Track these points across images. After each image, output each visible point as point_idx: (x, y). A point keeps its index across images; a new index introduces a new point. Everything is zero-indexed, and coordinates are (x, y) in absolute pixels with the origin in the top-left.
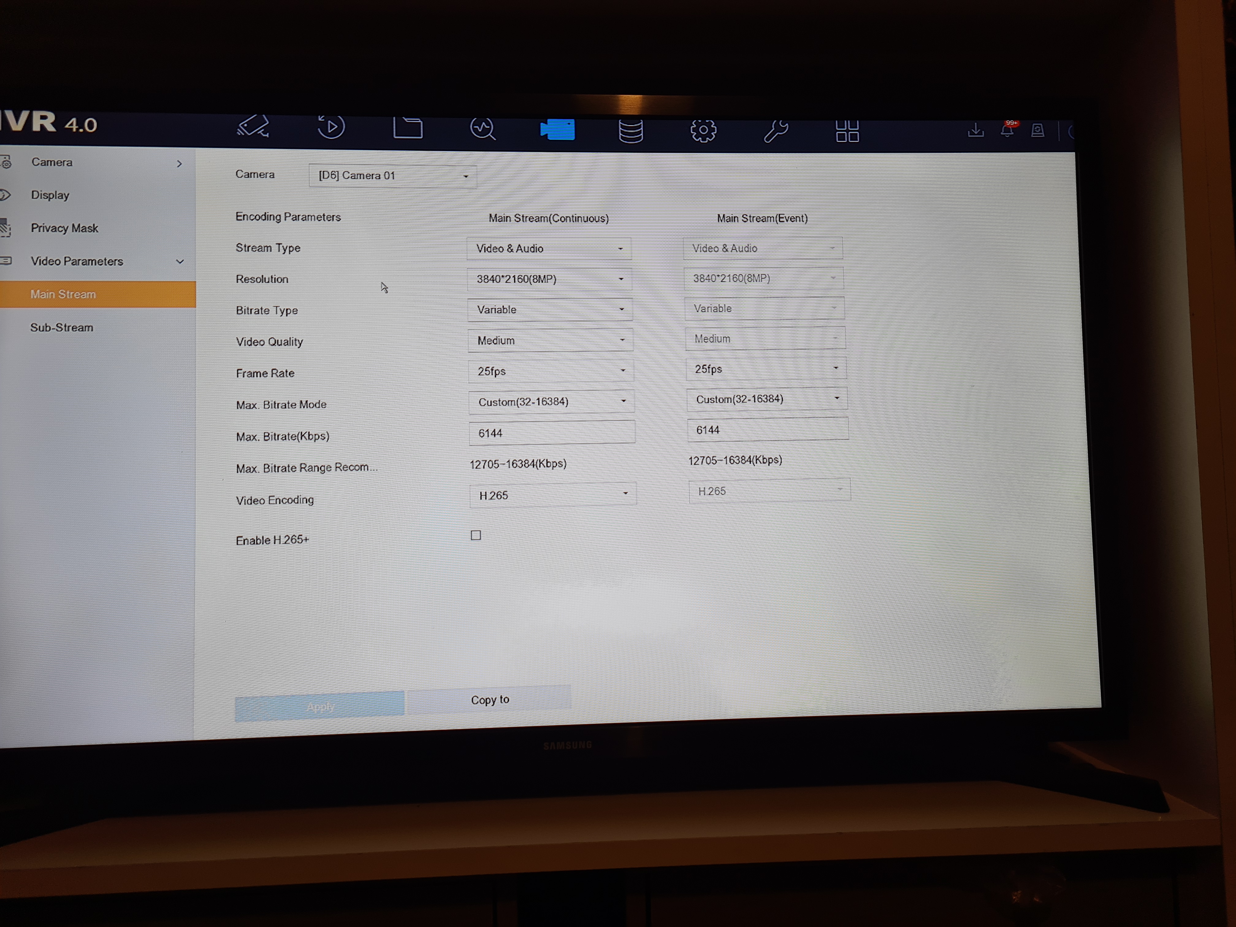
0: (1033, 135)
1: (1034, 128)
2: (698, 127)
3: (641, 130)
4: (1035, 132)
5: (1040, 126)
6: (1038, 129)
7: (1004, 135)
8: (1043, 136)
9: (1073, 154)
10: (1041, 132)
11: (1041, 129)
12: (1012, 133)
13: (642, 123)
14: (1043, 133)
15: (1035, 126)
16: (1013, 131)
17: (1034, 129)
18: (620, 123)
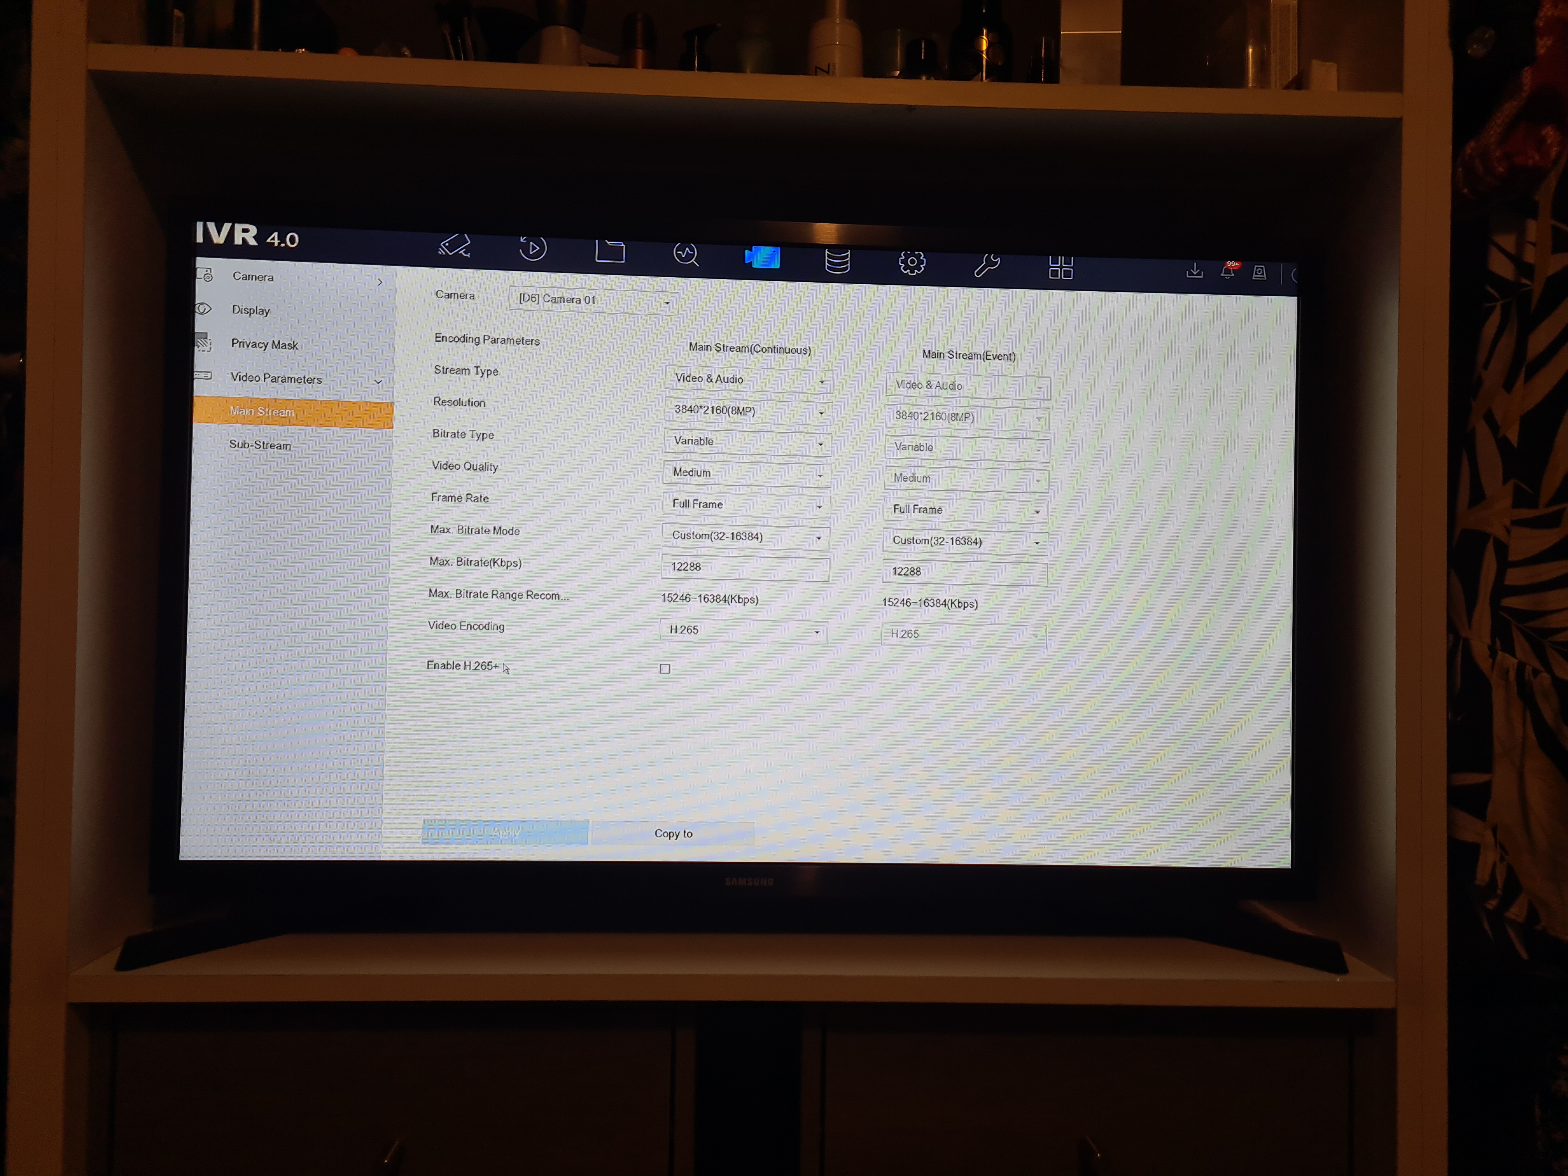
0: (1255, 277)
1: (1256, 269)
2: (907, 258)
3: (848, 261)
4: (1256, 274)
5: (1262, 268)
6: (1260, 271)
7: (1224, 277)
8: (1265, 279)
9: (1294, 299)
10: (1263, 274)
11: (1263, 271)
12: (1233, 275)
13: (849, 253)
14: (1265, 276)
15: (1257, 268)
16: (1233, 273)
17: (1256, 272)
18: (827, 252)
